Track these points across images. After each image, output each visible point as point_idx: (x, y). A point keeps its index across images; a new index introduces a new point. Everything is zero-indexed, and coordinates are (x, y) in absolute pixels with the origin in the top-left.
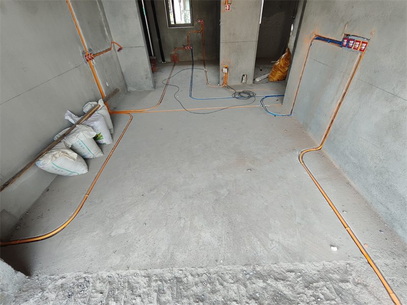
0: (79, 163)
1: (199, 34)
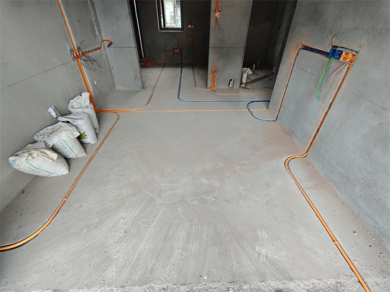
0: (59, 163)
1: (189, 38)
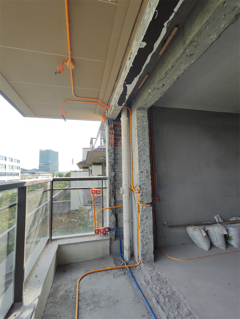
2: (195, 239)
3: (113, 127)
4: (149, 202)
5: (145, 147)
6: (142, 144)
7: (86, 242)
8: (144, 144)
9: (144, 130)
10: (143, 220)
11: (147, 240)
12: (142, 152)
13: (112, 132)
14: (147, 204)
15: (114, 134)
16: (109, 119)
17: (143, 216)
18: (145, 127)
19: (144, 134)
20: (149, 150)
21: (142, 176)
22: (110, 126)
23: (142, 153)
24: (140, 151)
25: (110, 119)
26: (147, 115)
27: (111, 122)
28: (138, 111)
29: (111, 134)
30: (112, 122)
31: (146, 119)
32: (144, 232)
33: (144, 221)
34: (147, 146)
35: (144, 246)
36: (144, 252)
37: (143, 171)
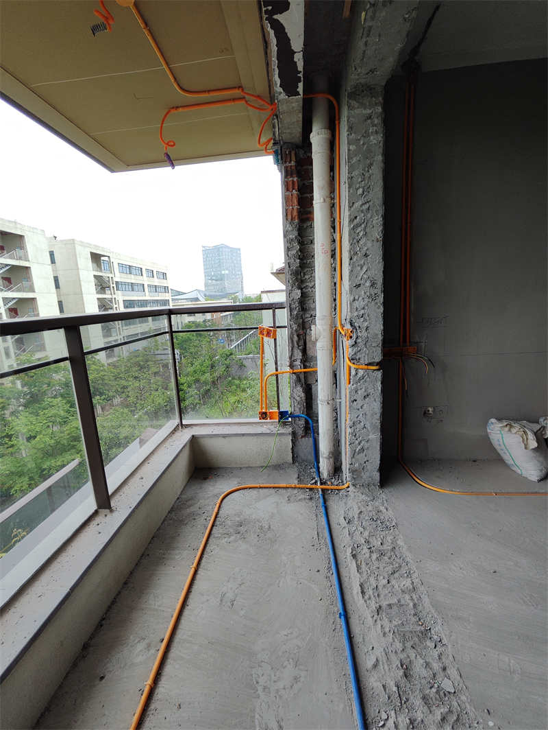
2: (506, 452)
3: (293, 168)
4: (373, 361)
5: (369, 215)
6: (361, 206)
7: (243, 435)
8: (367, 205)
9: (368, 161)
10: (356, 401)
11: (363, 442)
12: (359, 229)
13: (293, 182)
14: (370, 364)
15: (296, 188)
16: (282, 143)
17: (356, 392)
18: (371, 152)
19: (367, 175)
20: (382, 223)
21: (357, 297)
22: (288, 164)
23: (361, 234)
24: (353, 228)
25: (285, 143)
26: (380, 109)
27: (290, 153)
28: (353, 103)
29: (291, 187)
30: (293, 152)
31: (376, 125)
32: (358, 426)
33: (360, 402)
34: (377, 211)
35: (356, 454)
36: (357, 465)
37: (362, 282)
